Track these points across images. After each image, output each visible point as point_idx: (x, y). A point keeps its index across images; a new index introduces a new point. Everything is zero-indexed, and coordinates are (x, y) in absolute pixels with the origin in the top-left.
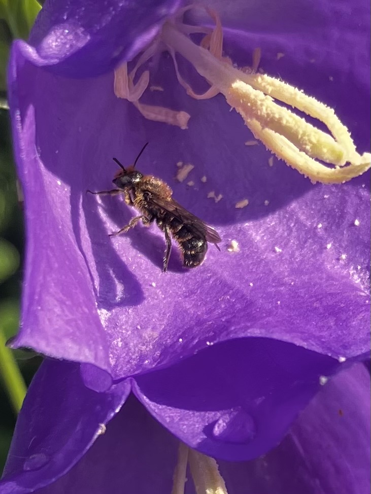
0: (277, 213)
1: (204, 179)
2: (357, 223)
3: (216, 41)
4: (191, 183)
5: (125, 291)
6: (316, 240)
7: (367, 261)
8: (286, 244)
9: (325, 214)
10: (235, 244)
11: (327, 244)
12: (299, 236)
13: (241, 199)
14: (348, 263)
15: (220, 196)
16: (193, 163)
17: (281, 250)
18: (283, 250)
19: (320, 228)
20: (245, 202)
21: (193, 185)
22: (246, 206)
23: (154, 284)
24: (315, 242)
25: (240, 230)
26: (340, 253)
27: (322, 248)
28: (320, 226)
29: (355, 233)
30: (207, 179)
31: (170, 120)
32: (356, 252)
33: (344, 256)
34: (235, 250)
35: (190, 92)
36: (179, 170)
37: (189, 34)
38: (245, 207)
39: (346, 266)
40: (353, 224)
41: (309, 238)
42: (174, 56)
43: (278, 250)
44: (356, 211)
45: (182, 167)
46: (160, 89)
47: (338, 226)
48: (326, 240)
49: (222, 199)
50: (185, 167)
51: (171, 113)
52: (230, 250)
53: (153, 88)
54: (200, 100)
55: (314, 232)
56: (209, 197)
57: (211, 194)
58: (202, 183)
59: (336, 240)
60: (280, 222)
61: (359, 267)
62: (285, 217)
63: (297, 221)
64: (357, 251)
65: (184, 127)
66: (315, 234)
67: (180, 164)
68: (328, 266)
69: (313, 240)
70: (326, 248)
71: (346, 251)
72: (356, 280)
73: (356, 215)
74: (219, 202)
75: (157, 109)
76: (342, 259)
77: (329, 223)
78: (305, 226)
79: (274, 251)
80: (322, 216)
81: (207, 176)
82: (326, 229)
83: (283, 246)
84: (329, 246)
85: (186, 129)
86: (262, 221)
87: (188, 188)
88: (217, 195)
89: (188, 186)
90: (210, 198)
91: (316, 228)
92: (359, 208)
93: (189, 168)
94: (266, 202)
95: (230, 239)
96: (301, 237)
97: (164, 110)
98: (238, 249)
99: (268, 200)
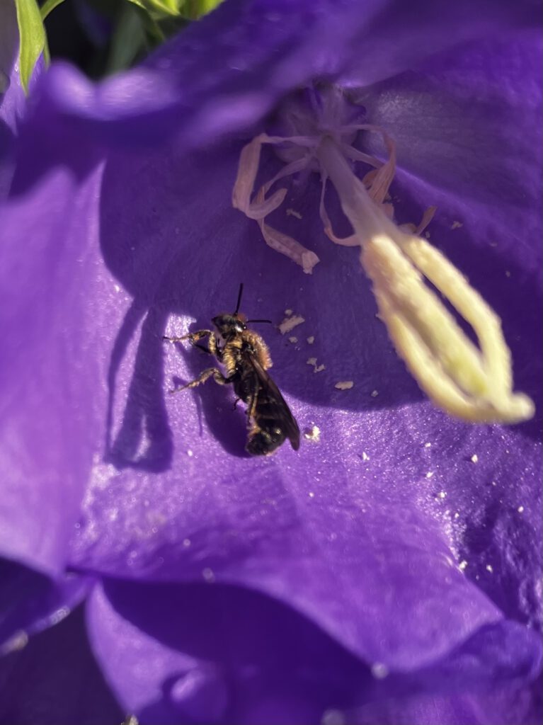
0: (383, 410)
1: (311, 340)
2: (475, 459)
3: (382, 179)
4: (293, 339)
5: (150, 450)
6: (417, 460)
7: (470, 511)
8: (379, 453)
9: (440, 432)
10: (316, 431)
11: (428, 471)
12: (398, 448)
13: (345, 379)
14: (446, 505)
15: (322, 367)
16: (304, 316)
17: (368, 459)
18: (371, 459)
19: (428, 448)
20: (349, 385)
21: (296, 342)
22: (349, 389)
23: (190, 453)
24: (414, 463)
25: (330, 416)
26: (439, 488)
27: (421, 474)
28: (429, 445)
29: (467, 471)
30: (314, 341)
31: (295, 257)
32: (460, 495)
33: (443, 495)
34: (313, 438)
35: (329, 231)
36: (286, 319)
37: (354, 161)
38: (347, 390)
39: (442, 507)
40: (469, 459)
41: (410, 456)
42: (324, 181)
43: (365, 456)
44: (479, 445)
45: (290, 317)
46: (298, 216)
47: (450, 454)
48: (429, 466)
49: (323, 370)
50: (294, 317)
51: (300, 248)
52: (308, 436)
53: (290, 212)
54: (338, 245)
55: (418, 450)
56: (308, 363)
57: (313, 361)
58: (307, 343)
59: (441, 470)
60: (382, 422)
61: (457, 515)
62: (390, 419)
63: (403, 430)
64: (461, 493)
65: (308, 271)
66: (419, 454)
67: (288, 312)
68: (419, 500)
69: (413, 459)
70: (425, 475)
71: (448, 490)
72: (448, 530)
73: (478, 450)
74: (318, 372)
75: (285, 239)
76: (439, 498)
77: (440, 446)
78: (410, 438)
79: (361, 457)
80: (436, 433)
81: (315, 338)
82: (433, 451)
83: (374, 455)
84: (429, 475)
85: (309, 274)
86: (361, 414)
87: (288, 343)
88: (319, 364)
89: (289, 341)
90: (311, 365)
91: (423, 446)
92: (484, 442)
93: (299, 320)
94: (375, 393)
95: (313, 423)
96: (399, 450)
97: (293, 243)
98: (318, 439)
99: (378, 392)
